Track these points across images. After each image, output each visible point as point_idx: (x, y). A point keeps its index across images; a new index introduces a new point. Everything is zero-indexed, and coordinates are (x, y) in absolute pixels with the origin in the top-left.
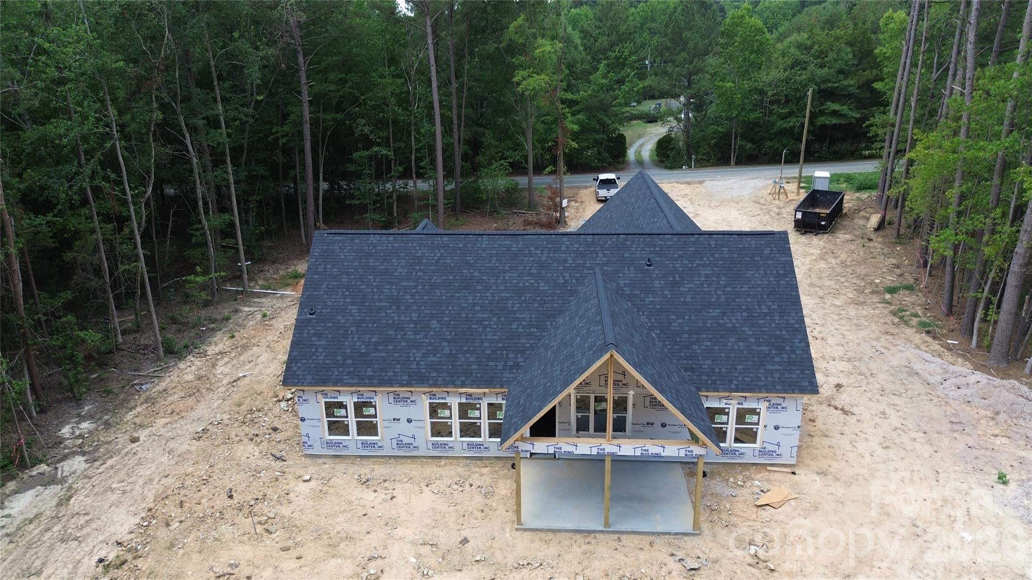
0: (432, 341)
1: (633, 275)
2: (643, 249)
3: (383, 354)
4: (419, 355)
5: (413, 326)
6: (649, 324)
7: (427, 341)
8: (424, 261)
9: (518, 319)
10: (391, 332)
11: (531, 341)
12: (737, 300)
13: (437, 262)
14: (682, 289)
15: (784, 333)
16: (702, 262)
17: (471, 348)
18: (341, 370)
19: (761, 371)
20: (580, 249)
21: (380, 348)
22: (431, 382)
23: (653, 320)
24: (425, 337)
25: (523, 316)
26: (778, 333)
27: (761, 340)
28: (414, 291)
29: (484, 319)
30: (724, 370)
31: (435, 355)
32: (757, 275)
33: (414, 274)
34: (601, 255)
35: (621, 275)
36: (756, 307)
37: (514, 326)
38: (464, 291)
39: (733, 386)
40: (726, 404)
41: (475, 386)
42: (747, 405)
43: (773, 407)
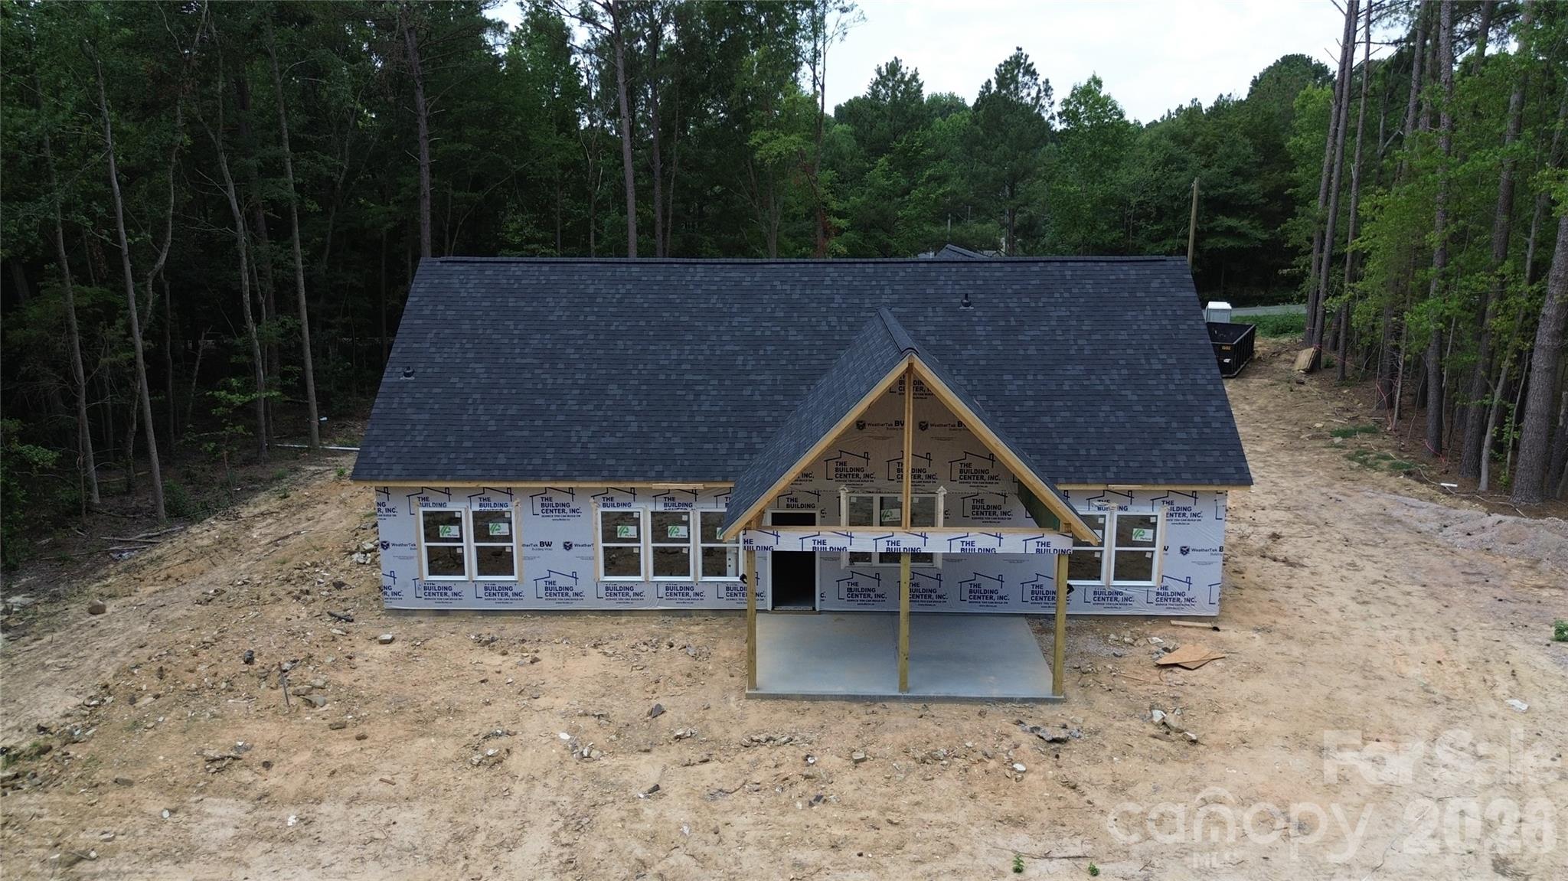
0: (609, 413)
1: (941, 319)
2: (956, 282)
3: (526, 433)
4: (586, 435)
5: (577, 392)
6: (969, 388)
7: (601, 413)
8: (599, 300)
9: (751, 383)
10: (540, 401)
11: (775, 414)
12: (1111, 352)
13: (620, 302)
14: (1020, 337)
15: (1190, 397)
16: (1053, 300)
17: (675, 424)
18: (453, 456)
19: (1156, 452)
20: (855, 283)
21: (521, 423)
22: (605, 473)
23: (975, 382)
24: (598, 408)
25: (762, 377)
26: (1180, 398)
27: (1154, 408)
28: (580, 342)
29: (697, 383)
30: (1093, 452)
31: (613, 435)
32: (1141, 317)
33: (582, 318)
34: (888, 291)
35: (921, 319)
36: (1143, 361)
37: (747, 392)
38: (664, 343)
39: (1110, 475)
40: (1099, 509)
41: (679, 479)
42: (1136, 510)
43: (1177, 514)
